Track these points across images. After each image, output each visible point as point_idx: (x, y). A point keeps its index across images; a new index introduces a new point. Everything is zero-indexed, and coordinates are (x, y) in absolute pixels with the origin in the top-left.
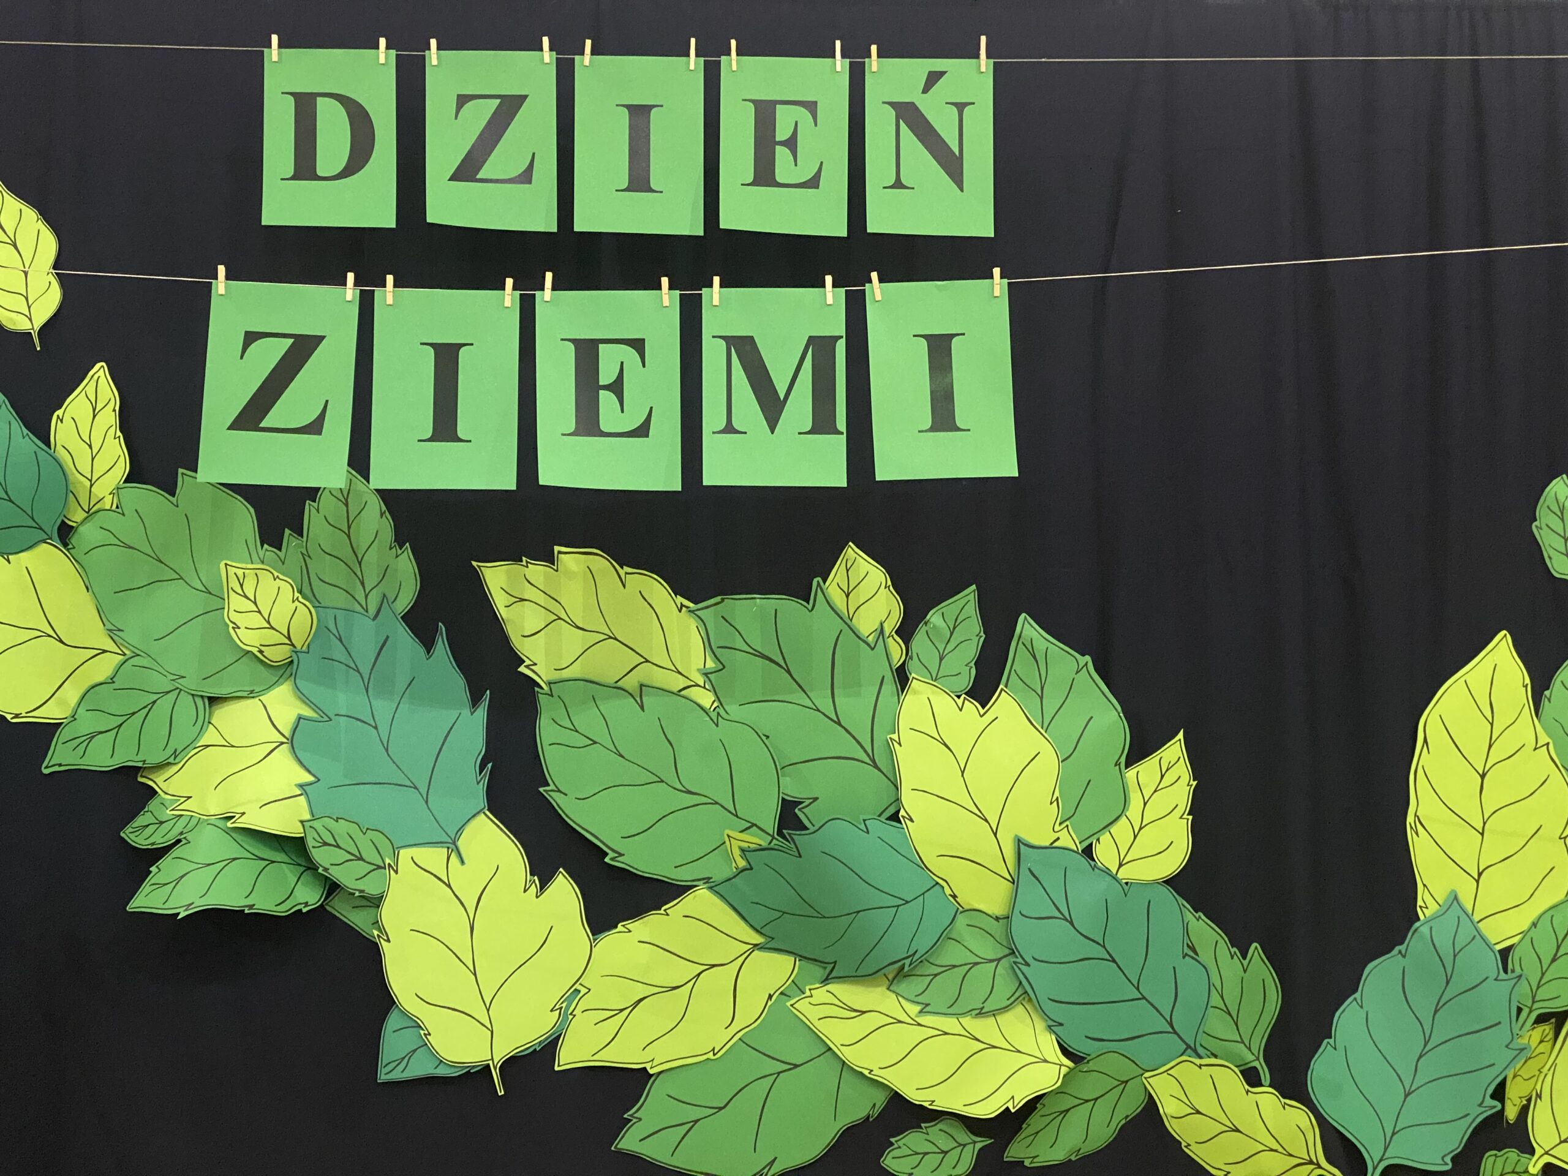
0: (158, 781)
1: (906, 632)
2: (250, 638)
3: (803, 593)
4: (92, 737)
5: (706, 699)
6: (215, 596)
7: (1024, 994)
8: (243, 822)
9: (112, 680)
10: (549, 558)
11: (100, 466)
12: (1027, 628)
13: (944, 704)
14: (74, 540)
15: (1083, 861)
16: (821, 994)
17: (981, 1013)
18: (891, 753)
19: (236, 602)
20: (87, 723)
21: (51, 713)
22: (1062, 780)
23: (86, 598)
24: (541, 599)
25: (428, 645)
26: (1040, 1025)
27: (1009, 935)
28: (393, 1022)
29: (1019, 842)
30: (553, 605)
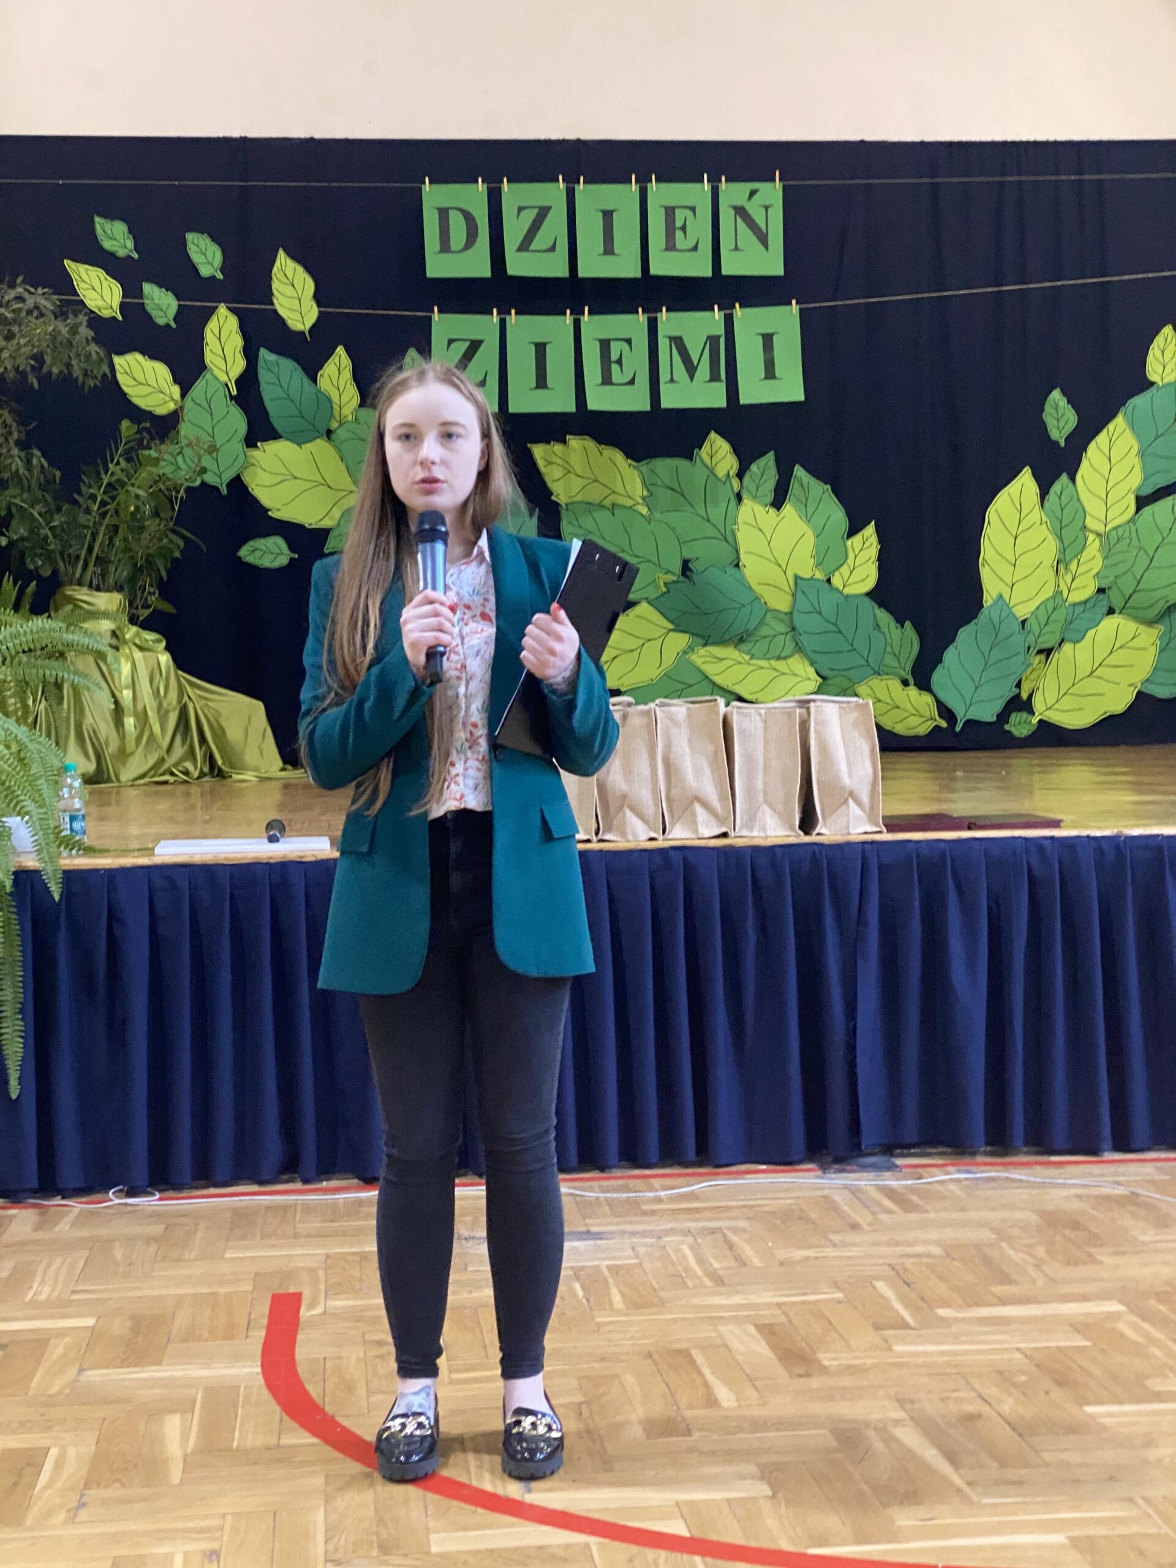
1: (740, 475)
3: (690, 457)
5: (644, 511)
7: (799, 649)
10: (564, 441)
11: (345, 399)
12: (799, 472)
13: (759, 509)
14: (333, 437)
15: (827, 585)
16: (703, 651)
17: (779, 658)
18: (734, 534)
21: (326, 523)
22: (816, 546)
23: (342, 467)
24: (560, 462)
26: (807, 663)
27: (791, 621)
29: (797, 578)
30: (567, 466)
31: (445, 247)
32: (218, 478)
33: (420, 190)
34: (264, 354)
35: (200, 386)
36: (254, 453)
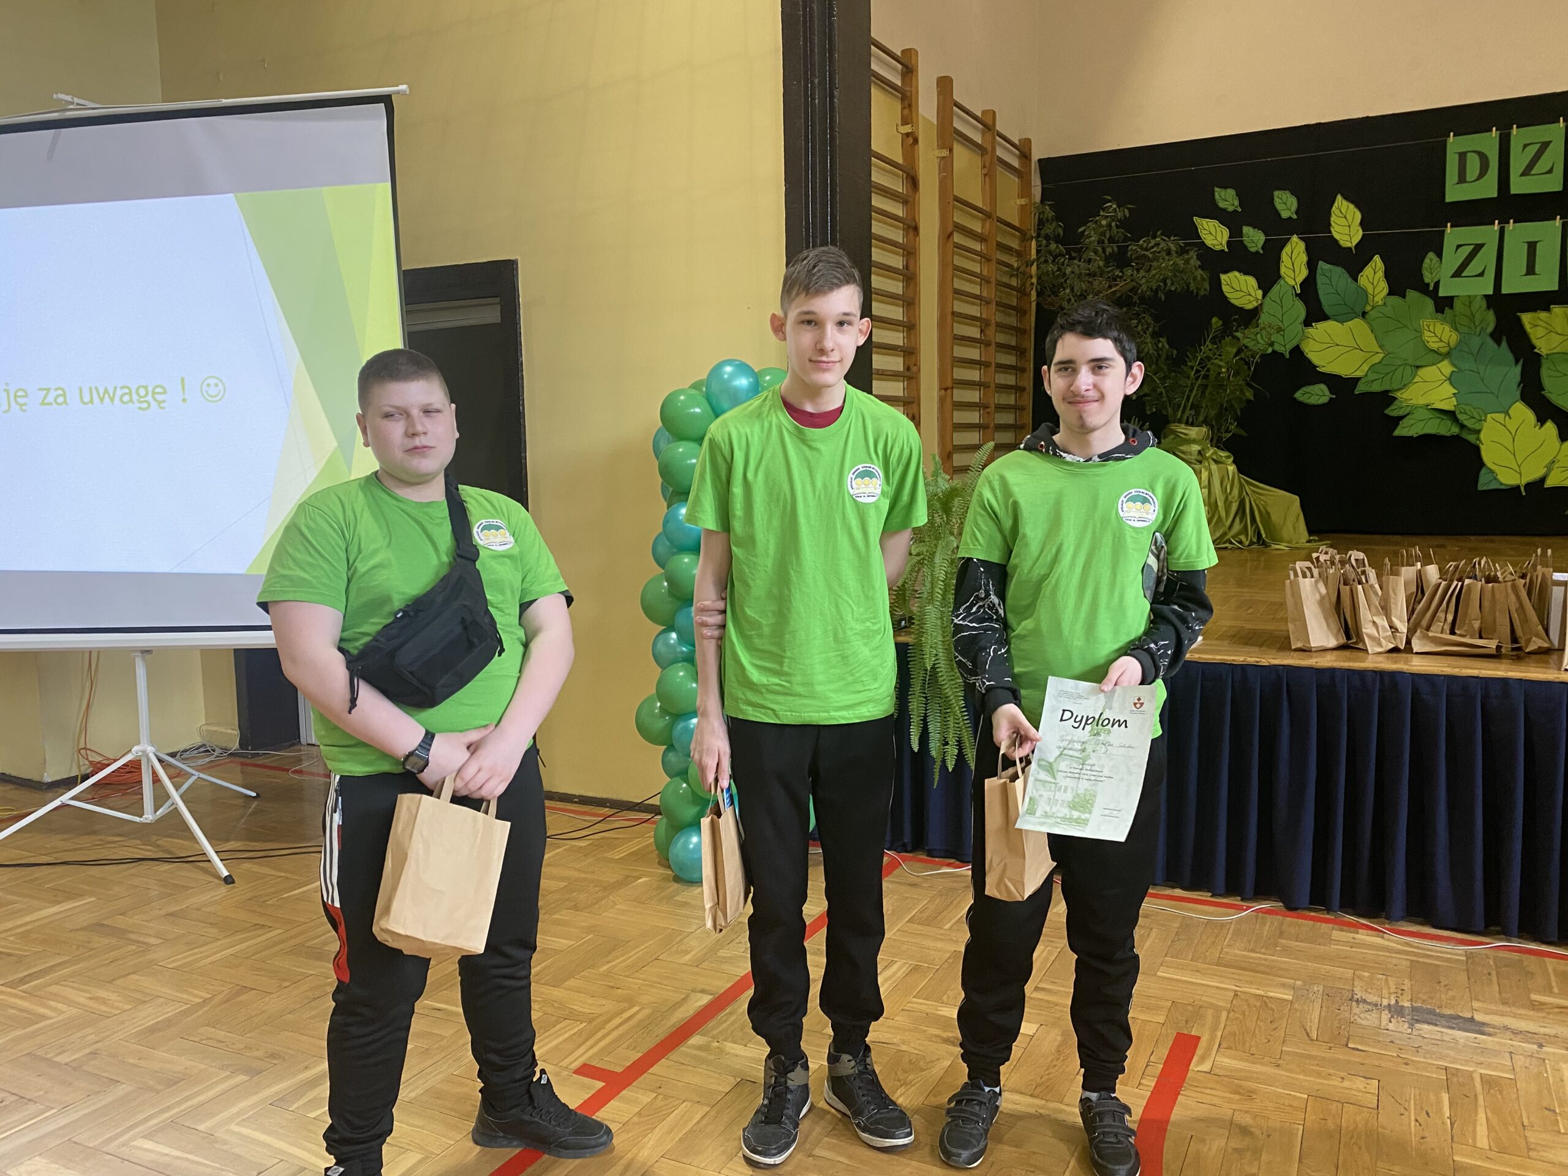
0: (1398, 395)
2: (1434, 346)
4: (1373, 381)
6: (1419, 332)
8: (1434, 406)
9: (1380, 362)
10: (1548, 309)
11: (1377, 290)
14: (1367, 316)
19: (1426, 333)
20: (1371, 377)
21: (1358, 374)
23: (1372, 336)
24: (1544, 325)
25: (1499, 344)
28: (1483, 471)
30: (1549, 327)
31: (1462, 179)
32: (1284, 347)
33: (1445, 143)
34: (1322, 265)
35: (1276, 288)
36: (1310, 330)
